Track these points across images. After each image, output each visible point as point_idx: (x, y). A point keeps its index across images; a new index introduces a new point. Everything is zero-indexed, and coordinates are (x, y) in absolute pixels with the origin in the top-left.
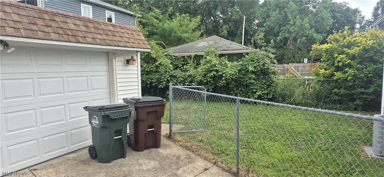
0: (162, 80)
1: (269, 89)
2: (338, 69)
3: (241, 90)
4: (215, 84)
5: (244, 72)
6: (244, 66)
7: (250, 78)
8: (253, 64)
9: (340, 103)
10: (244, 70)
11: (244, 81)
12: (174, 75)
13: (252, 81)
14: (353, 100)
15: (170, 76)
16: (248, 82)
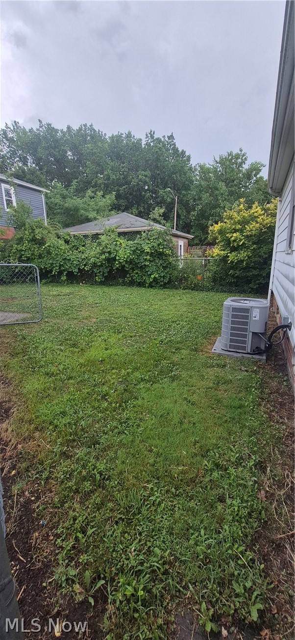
0: (54, 265)
1: (166, 271)
2: (234, 249)
3: (137, 273)
4: (111, 267)
5: (139, 252)
6: (140, 246)
7: (146, 260)
8: (148, 243)
9: (236, 286)
10: (139, 250)
11: (139, 263)
12: (68, 258)
13: (147, 263)
14: (249, 282)
15: (64, 259)
16: (143, 264)
